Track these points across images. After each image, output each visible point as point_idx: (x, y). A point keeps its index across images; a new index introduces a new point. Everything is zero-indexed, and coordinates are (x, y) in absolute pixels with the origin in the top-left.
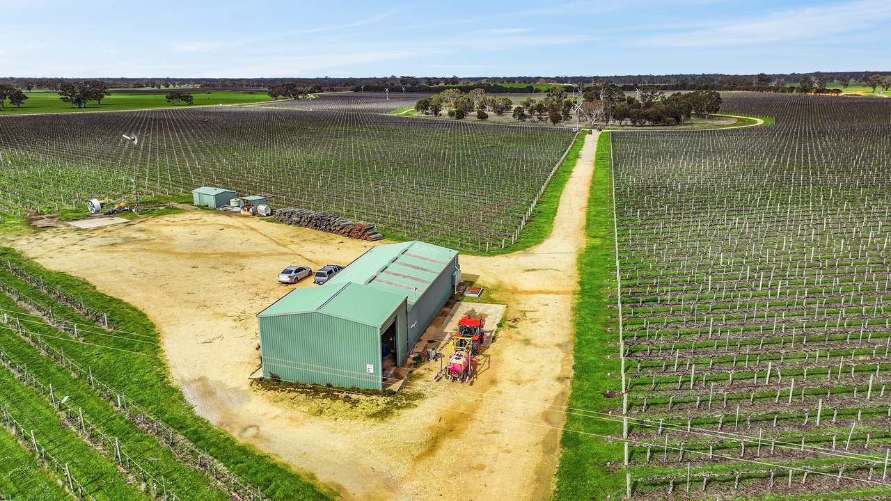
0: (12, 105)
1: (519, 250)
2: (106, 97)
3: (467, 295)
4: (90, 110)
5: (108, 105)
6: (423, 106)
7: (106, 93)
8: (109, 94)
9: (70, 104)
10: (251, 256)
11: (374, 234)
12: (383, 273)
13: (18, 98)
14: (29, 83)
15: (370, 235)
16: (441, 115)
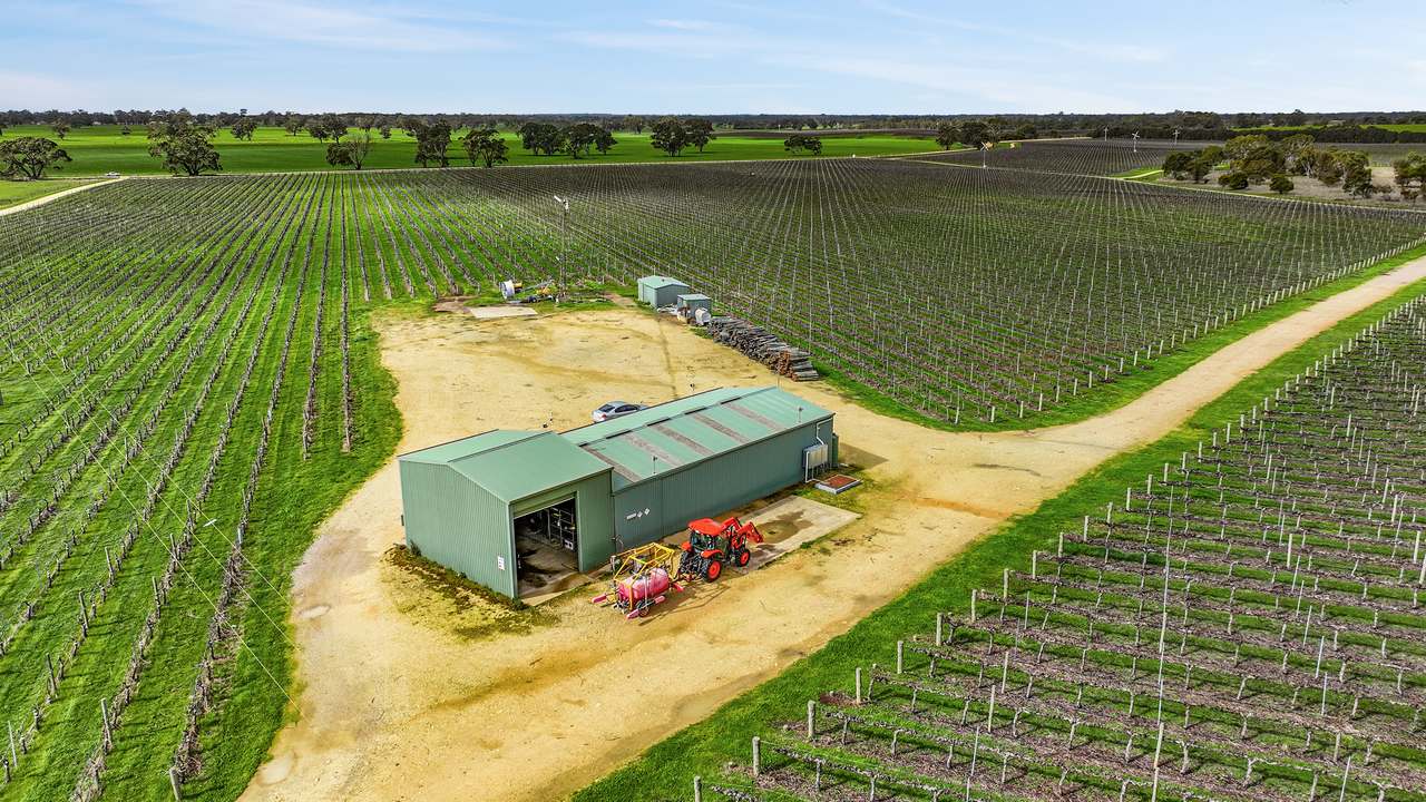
0: (598, 152)
1: (1018, 429)
2: (711, 142)
3: (819, 486)
4: (688, 159)
5: (713, 153)
6: (1176, 164)
7: (709, 135)
8: (714, 138)
9: (661, 152)
10: (612, 380)
11: (804, 370)
12: (651, 427)
13: (605, 142)
14: (620, 123)
15: (799, 370)
16: (1206, 181)
